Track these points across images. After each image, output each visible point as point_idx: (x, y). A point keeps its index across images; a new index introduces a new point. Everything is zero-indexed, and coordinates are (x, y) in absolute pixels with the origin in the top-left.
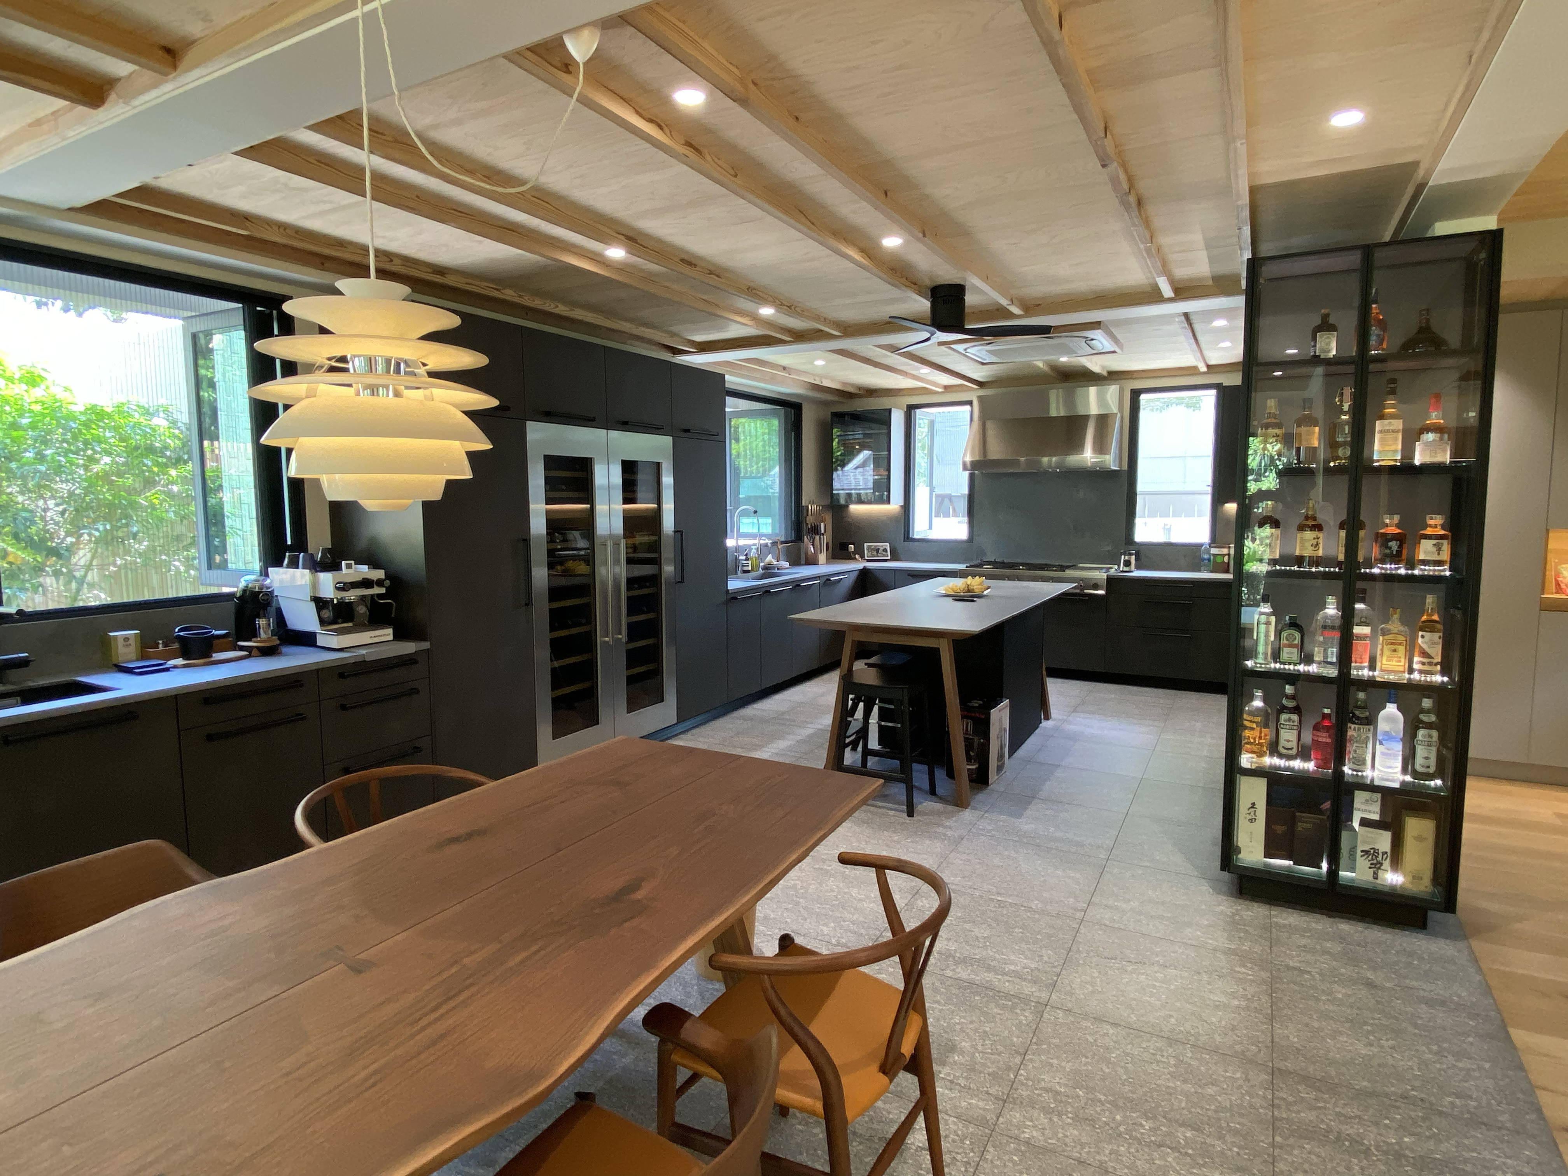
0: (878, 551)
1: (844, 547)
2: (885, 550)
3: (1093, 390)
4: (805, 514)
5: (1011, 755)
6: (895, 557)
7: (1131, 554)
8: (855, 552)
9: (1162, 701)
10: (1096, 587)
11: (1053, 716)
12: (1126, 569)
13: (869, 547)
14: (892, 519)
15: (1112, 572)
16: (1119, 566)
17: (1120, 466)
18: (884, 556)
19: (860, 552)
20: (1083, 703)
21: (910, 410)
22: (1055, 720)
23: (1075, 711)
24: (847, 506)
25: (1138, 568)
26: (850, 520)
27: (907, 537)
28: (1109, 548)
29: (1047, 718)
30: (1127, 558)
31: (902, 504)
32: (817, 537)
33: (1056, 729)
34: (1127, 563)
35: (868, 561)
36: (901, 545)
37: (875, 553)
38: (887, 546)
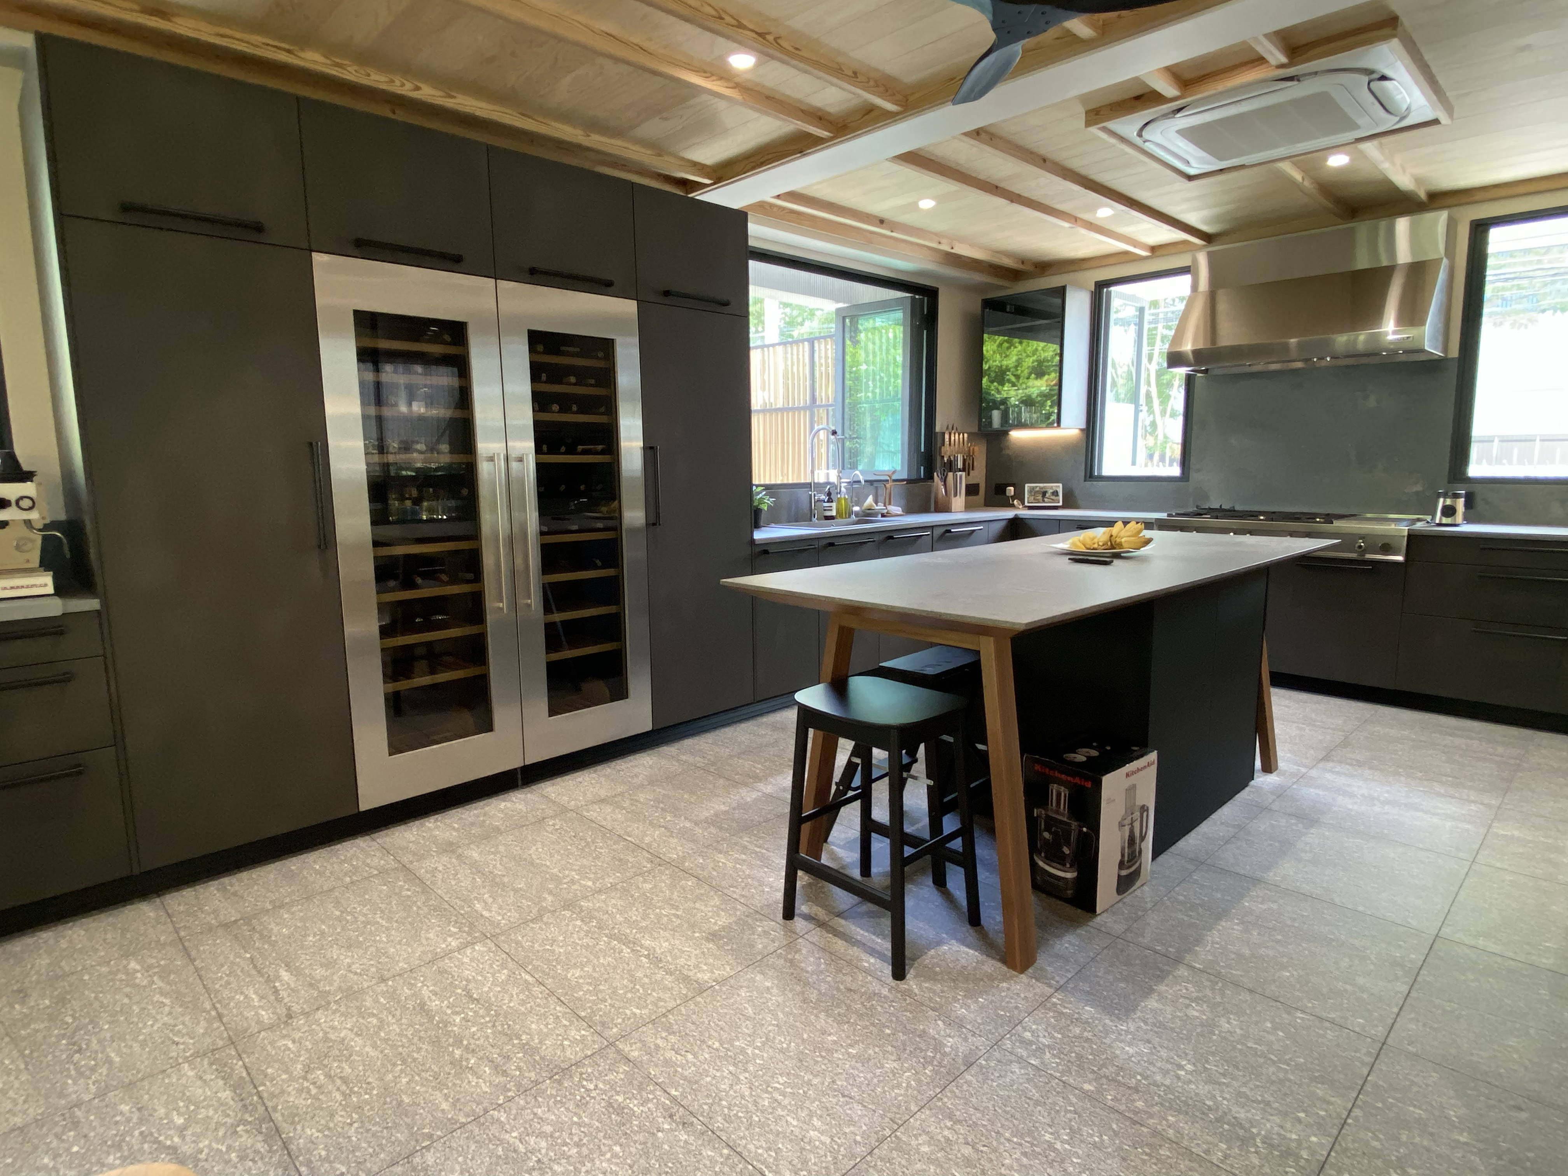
0: (1044, 494)
1: (1000, 490)
2: (1055, 493)
3: (1402, 225)
4: (939, 444)
5: (1158, 850)
6: (1067, 505)
7: (1456, 496)
8: (1013, 497)
9: (1500, 750)
10: (1387, 548)
11: (1281, 764)
12: (1445, 520)
13: (1031, 490)
14: (1068, 448)
15: (1419, 526)
16: (1434, 515)
17: (1445, 349)
18: (1053, 501)
19: (1020, 496)
20: (1345, 743)
21: (1101, 286)
22: (1283, 773)
23: (1326, 758)
24: (1006, 433)
25: (1468, 519)
26: (1007, 452)
27: (1090, 474)
28: (1419, 488)
29: (1269, 767)
30: (1449, 502)
31: (1083, 426)
32: (950, 474)
33: (1280, 793)
34: (1449, 511)
35: (1031, 508)
36: (1080, 486)
37: (1040, 497)
38: (1059, 487)
